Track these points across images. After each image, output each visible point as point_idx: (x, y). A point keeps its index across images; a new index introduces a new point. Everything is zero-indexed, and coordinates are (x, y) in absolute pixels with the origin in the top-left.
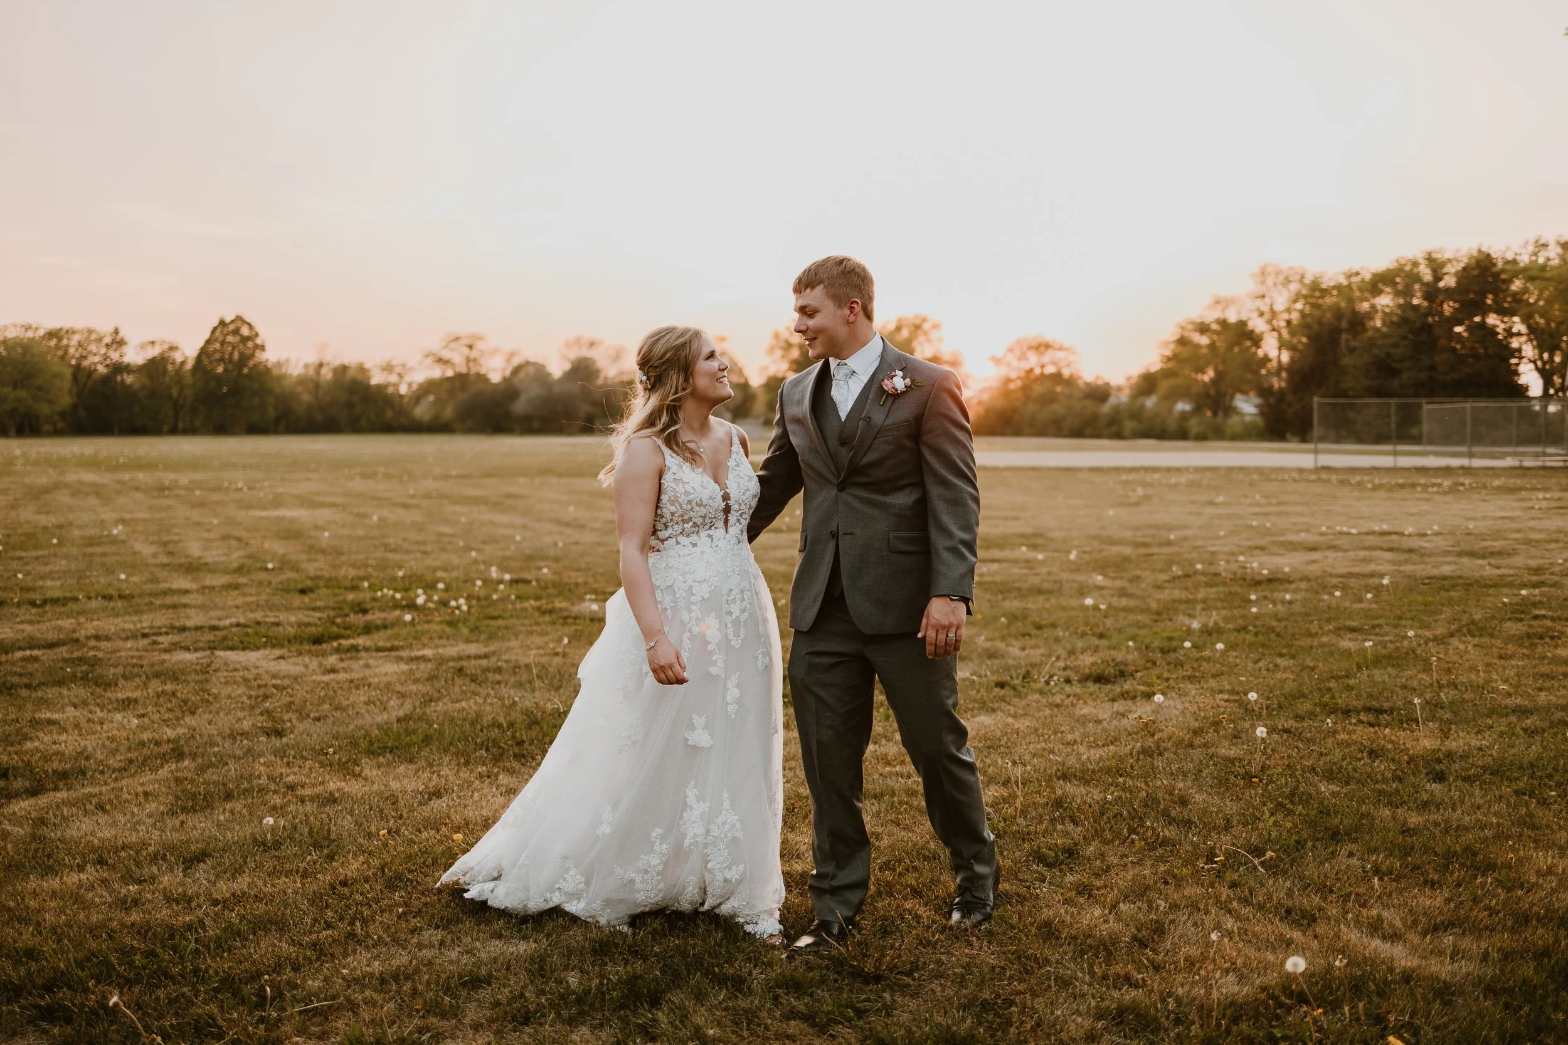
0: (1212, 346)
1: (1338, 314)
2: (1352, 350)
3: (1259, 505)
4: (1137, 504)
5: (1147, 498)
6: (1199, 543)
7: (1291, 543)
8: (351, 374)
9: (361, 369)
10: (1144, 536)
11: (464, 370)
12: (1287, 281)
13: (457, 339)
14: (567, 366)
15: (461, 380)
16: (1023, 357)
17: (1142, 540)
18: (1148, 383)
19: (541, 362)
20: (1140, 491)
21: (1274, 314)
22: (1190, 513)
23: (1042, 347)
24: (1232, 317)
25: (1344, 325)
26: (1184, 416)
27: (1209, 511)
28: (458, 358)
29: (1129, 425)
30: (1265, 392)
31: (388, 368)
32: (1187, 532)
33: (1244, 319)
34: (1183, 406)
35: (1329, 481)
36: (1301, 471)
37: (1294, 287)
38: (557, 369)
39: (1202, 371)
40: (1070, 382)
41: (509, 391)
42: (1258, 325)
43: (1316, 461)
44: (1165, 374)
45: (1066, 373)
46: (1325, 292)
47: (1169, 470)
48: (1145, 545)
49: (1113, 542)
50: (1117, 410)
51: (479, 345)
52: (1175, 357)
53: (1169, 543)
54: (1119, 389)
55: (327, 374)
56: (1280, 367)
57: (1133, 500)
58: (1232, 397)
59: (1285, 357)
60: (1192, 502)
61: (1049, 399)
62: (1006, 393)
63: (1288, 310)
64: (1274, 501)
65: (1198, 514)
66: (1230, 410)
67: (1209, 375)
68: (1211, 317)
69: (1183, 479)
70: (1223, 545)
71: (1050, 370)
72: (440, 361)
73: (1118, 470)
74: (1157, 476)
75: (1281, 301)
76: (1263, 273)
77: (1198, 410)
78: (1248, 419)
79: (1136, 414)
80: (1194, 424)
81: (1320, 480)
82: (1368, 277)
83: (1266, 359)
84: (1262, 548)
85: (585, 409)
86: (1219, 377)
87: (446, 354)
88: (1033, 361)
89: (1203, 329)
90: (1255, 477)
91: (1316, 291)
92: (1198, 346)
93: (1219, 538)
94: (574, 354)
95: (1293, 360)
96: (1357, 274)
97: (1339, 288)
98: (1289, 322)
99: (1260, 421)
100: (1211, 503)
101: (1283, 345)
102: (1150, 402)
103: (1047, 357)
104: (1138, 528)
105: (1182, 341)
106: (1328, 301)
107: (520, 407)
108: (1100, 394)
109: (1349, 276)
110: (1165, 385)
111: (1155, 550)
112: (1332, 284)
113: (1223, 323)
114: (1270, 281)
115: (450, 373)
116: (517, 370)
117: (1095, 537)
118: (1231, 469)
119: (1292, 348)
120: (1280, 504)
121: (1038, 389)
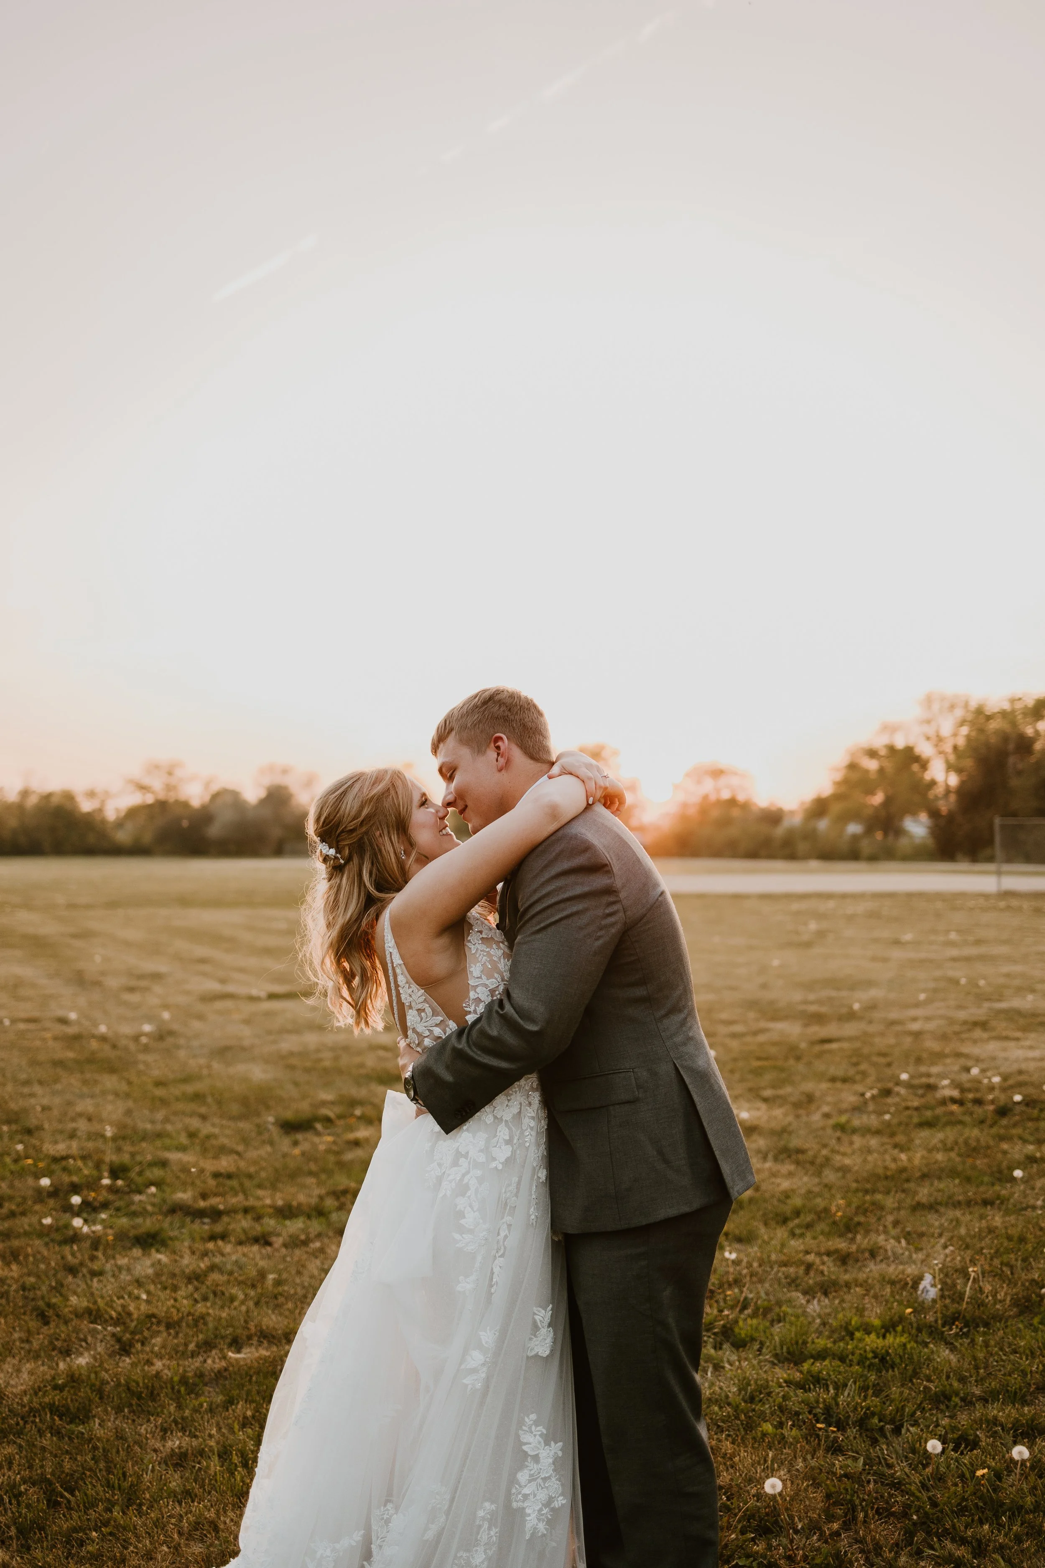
0: (881, 771)
1: (1005, 738)
2: (1019, 773)
3: (952, 944)
4: (808, 945)
5: (821, 934)
6: (894, 1015)
7: (1019, 1013)
8: (55, 801)
9: (69, 796)
10: (820, 1002)
11: (162, 796)
12: (952, 707)
13: (157, 767)
14: (262, 794)
15: (162, 805)
16: (699, 782)
17: (813, 1008)
18: (820, 807)
19: (237, 789)
20: (813, 926)
21: (940, 739)
22: (874, 959)
23: (717, 773)
24: (900, 743)
25: (1011, 747)
26: (855, 838)
27: (897, 954)
28: (157, 784)
29: (802, 847)
30: (934, 814)
31: (91, 794)
32: (874, 993)
33: (911, 745)
34: (854, 828)
35: (1020, 909)
36: (986, 896)
37: (959, 713)
38: (252, 794)
39: (871, 792)
40: (745, 806)
41: (204, 816)
42: (925, 749)
43: (999, 883)
44: (836, 797)
45: (741, 798)
46: (989, 718)
47: (844, 896)
48: (819, 1019)
49: (774, 1013)
50: (791, 832)
51: (179, 773)
52: (845, 782)
53: (851, 1016)
54: (792, 813)
55: (32, 801)
56: (948, 791)
57: (805, 937)
58: (901, 818)
59: (953, 780)
60: (876, 940)
61: (725, 822)
62: (684, 818)
63: (955, 735)
64: (971, 938)
65: (885, 960)
66: (899, 832)
67: (878, 798)
68: (880, 742)
69: (861, 908)
70: (928, 1019)
71: (726, 795)
72: (143, 788)
73: (789, 897)
74: (831, 904)
75: (947, 727)
76: (929, 701)
77: (869, 830)
78: (917, 841)
79: (809, 835)
80: (866, 846)
81: (1009, 908)
82: (1031, 703)
83: (933, 783)
84: (983, 1025)
85: (276, 833)
86: (888, 802)
87: (146, 781)
88: (708, 787)
89: (872, 753)
90: (939, 905)
91: (980, 717)
92: (867, 771)
93: (917, 1005)
94: (268, 781)
95: (962, 784)
96: (1020, 699)
97: (1004, 714)
98: (955, 748)
99: (930, 842)
100: (897, 942)
101: (950, 767)
102: (823, 825)
103: (723, 781)
104: (810, 986)
105: (852, 767)
106: (993, 725)
107: (214, 831)
108: (774, 817)
109: (1013, 701)
110: (836, 808)
111: (831, 1030)
112: (996, 710)
113: (892, 749)
114: (936, 707)
115: (150, 799)
116: (215, 796)
117: (752, 1004)
118: (910, 896)
119: (959, 771)
120: (978, 942)
121: (715, 813)
